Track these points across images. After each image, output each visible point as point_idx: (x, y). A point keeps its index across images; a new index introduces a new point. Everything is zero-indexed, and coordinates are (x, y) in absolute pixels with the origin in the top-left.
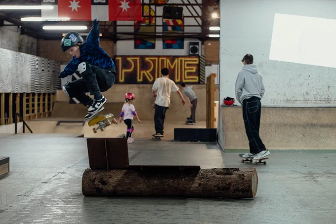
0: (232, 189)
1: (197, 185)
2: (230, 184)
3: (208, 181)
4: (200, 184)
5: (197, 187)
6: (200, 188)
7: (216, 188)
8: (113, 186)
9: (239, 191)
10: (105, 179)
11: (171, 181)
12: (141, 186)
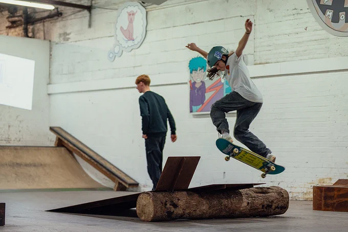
0: (273, 207)
1: (246, 204)
2: (272, 201)
3: (254, 200)
4: (248, 203)
5: (245, 207)
6: (248, 207)
7: (261, 206)
8: (183, 209)
9: (278, 208)
10: (175, 201)
11: (225, 202)
12: (204, 208)
